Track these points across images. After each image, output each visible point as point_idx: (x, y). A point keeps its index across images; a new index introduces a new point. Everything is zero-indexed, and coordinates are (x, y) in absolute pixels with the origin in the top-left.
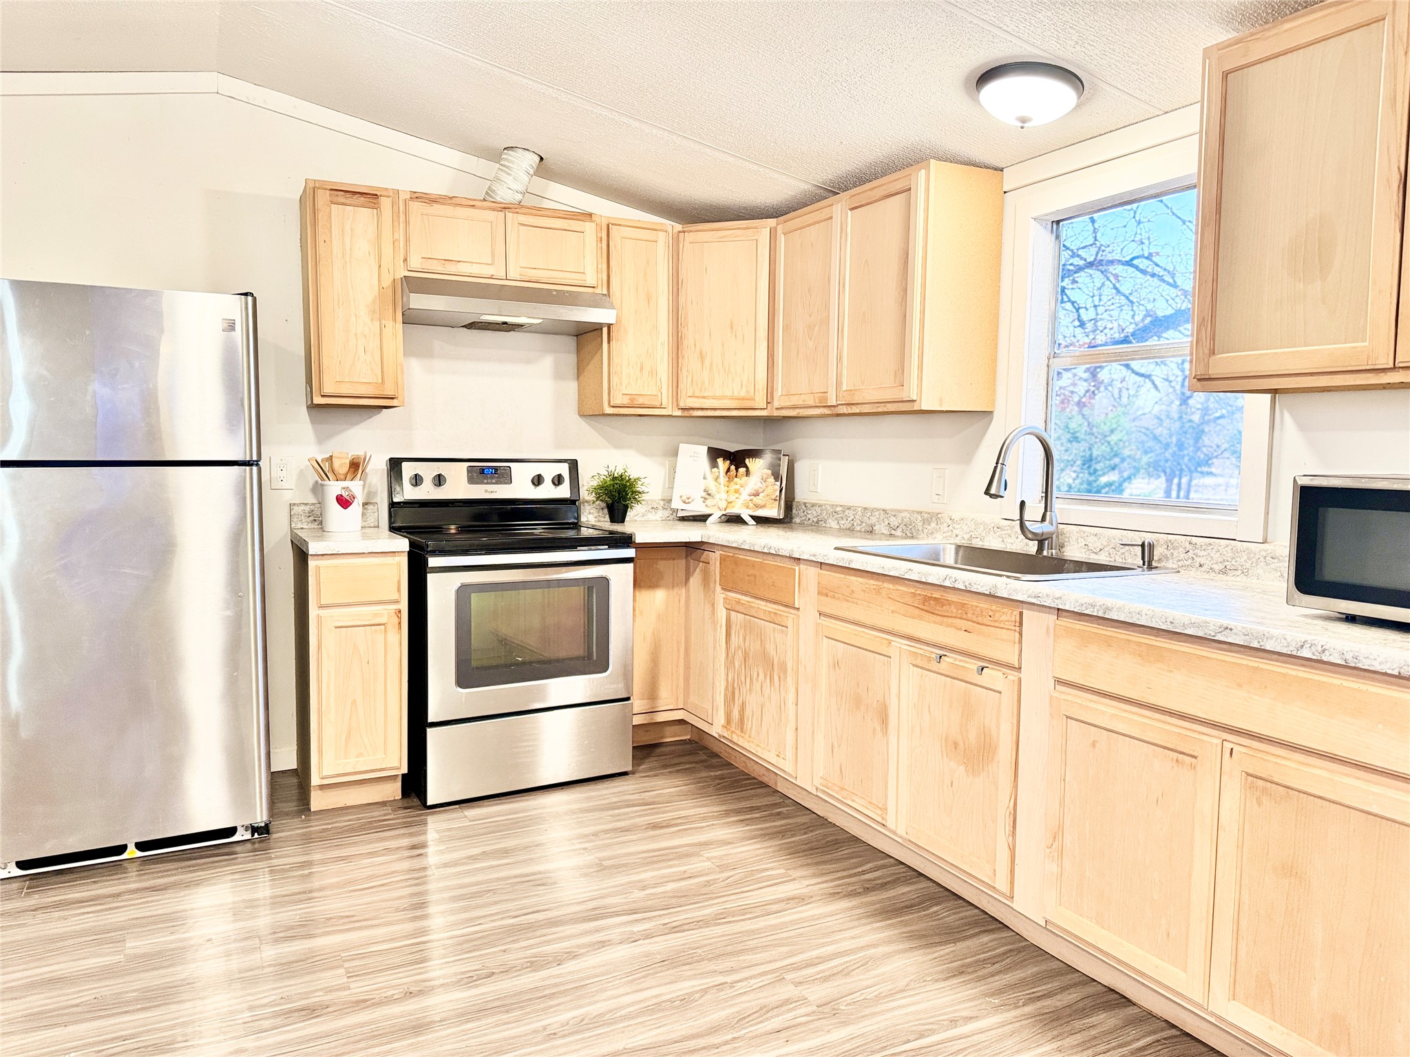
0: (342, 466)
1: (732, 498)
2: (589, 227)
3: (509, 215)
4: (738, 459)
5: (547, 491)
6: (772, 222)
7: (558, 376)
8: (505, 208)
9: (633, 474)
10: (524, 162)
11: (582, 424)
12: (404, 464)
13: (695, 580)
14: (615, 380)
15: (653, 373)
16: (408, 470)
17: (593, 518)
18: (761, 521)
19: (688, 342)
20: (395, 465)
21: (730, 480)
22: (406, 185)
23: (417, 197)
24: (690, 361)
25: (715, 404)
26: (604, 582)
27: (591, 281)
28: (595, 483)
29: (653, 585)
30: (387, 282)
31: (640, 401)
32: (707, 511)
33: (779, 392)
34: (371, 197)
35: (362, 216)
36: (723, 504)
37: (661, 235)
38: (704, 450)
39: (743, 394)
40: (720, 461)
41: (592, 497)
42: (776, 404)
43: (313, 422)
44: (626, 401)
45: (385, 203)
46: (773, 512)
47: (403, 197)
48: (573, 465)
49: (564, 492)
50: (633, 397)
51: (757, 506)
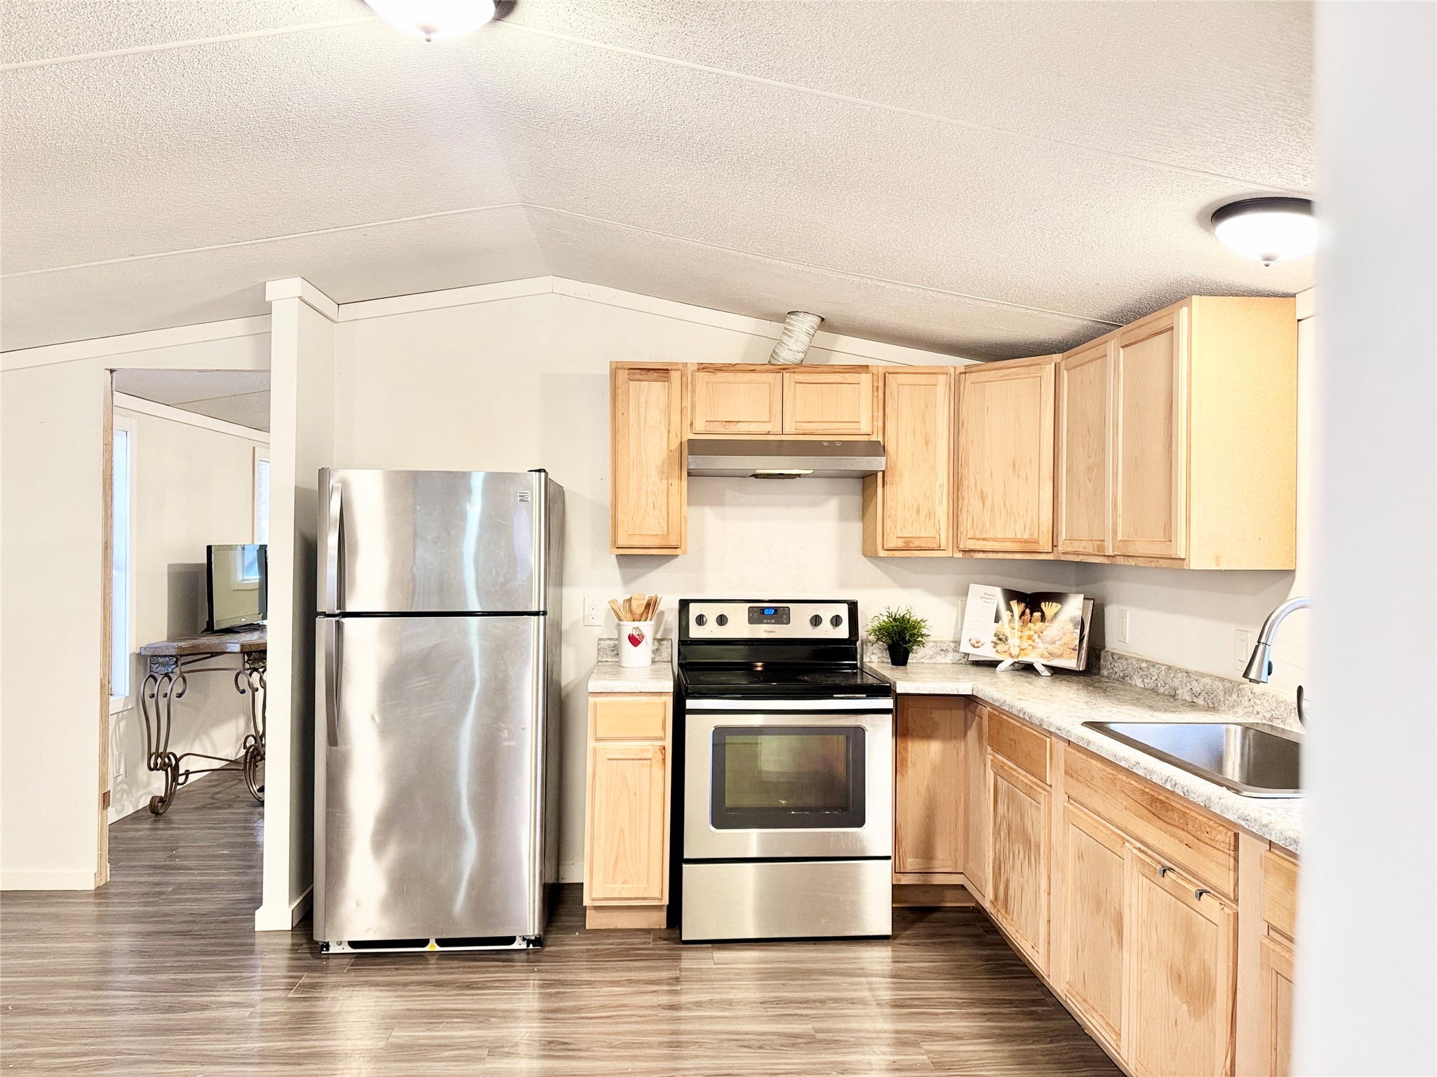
0: (638, 607)
1: (1025, 645)
2: (865, 378)
3: (787, 375)
4: (1033, 602)
5: (826, 631)
6: (1057, 357)
7: (843, 517)
8: (784, 369)
9: (916, 616)
10: (804, 325)
11: (864, 559)
12: (691, 605)
13: (972, 734)
14: (889, 523)
15: (930, 515)
16: (694, 610)
17: (874, 659)
18: (1056, 672)
19: (969, 482)
20: (684, 605)
21: (1024, 624)
22: (694, 356)
23: (703, 368)
24: (971, 503)
25: (997, 546)
26: (860, 732)
27: (865, 427)
28: (876, 624)
29: (927, 735)
30: (675, 444)
31: (916, 543)
32: (997, 657)
33: (1063, 535)
34: (661, 372)
35: (654, 391)
36: (1015, 651)
37: (942, 378)
38: (998, 593)
39: (1026, 536)
40: (1014, 604)
41: (872, 638)
42: (1061, 548)
43: (620, 567)
44: (900, 544)
45: (675, 375)
46: (1071, 663)
47: (691, 368)
48: (853, 607)
49: (843, 632)
50: (907, 540)
51: (1051, 654)
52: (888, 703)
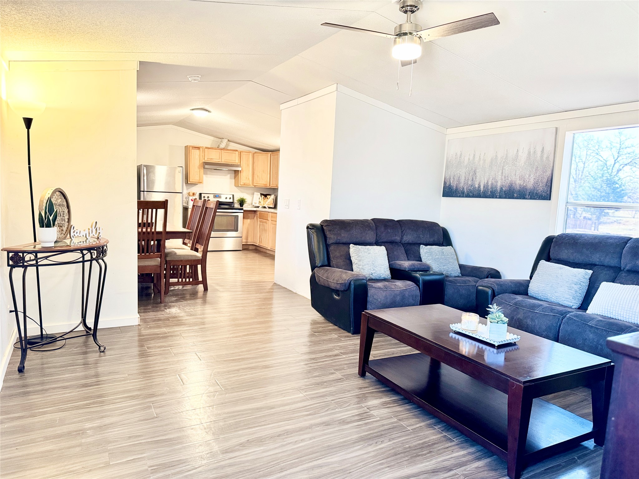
0: (191, 194)
1: (264, 203)
2: (237, 152)
3: (222, 151)
4: (266, 196)
5: (228, 200)
6: (271, 153)
7: (231, 178)
8: (221, 149)
9: (245, 198)
10: (225, 141)
11: (235, 187)
13: (255, 218)
14: (241, 180)
15: (249, 179)
16: (203, 195)
17: (237, 205)
18: (269, 208)
19: (255, 173)
20: (200, 194)
21: (264, 200)
22: (205, 146)
23: (206, 148)
24: (256, 177)
25: (260, 185)
26: (238, 216)
27: (237, 162)
28: (238, 199)
29: (248, 219)
30: (201, 163)
31: (246, 184)
32: (259, 206)
33: (271, 184)
34: (199, 148)
35: (197, 152)
36: (262, 204)
37: (251, 154)
38: (259, 194)
39: (265, 184)
40: (262, 196)
41: (237, 202)
42: (271, 186)
43: (186, 186)
44: (243, 184)
45: (201, 149)
46: (272, 206)
47: (204, 148)
48: (233, 195)
49: (231, 200)
50: (244, 183)
51: (269, 205)
52: (242, 211)
